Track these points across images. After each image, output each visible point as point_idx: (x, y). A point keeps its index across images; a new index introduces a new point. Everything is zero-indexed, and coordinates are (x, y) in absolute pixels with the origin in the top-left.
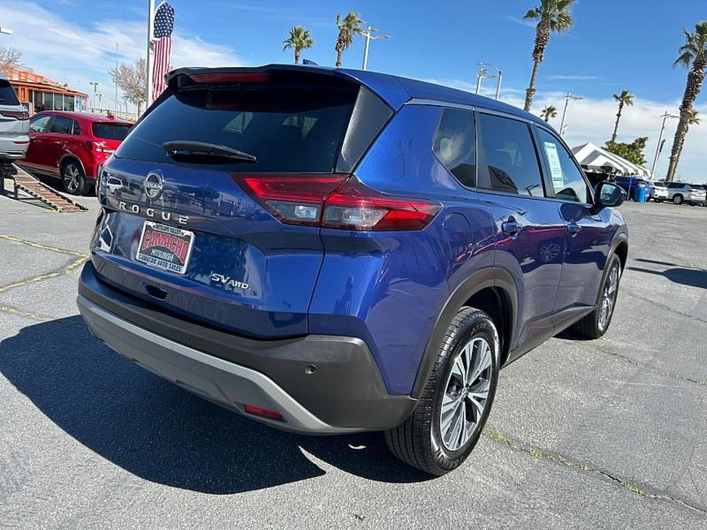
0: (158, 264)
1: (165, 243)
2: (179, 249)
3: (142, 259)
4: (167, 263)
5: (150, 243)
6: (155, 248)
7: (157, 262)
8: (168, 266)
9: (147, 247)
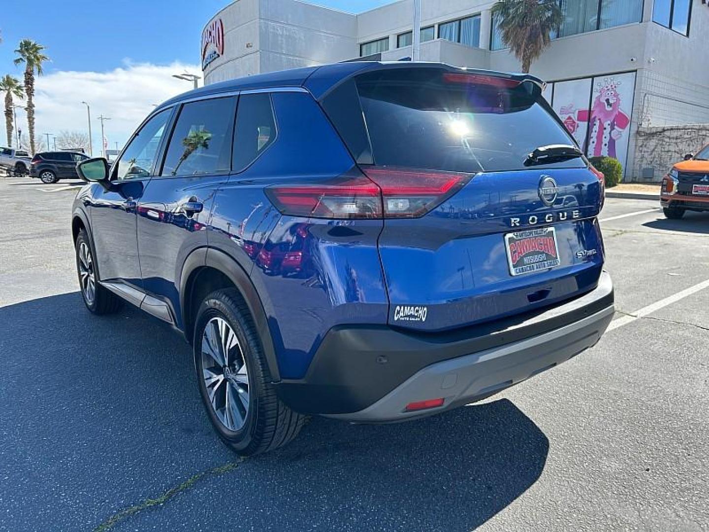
0: (537, 268)
1: (533, 247)
2: (546, 246)
3: (520, 272)
4: (544, 264)
5: (519, 253)
6: (525, 256)
7: (535, 267)
8: (546, 265)
9: (518, 259)
